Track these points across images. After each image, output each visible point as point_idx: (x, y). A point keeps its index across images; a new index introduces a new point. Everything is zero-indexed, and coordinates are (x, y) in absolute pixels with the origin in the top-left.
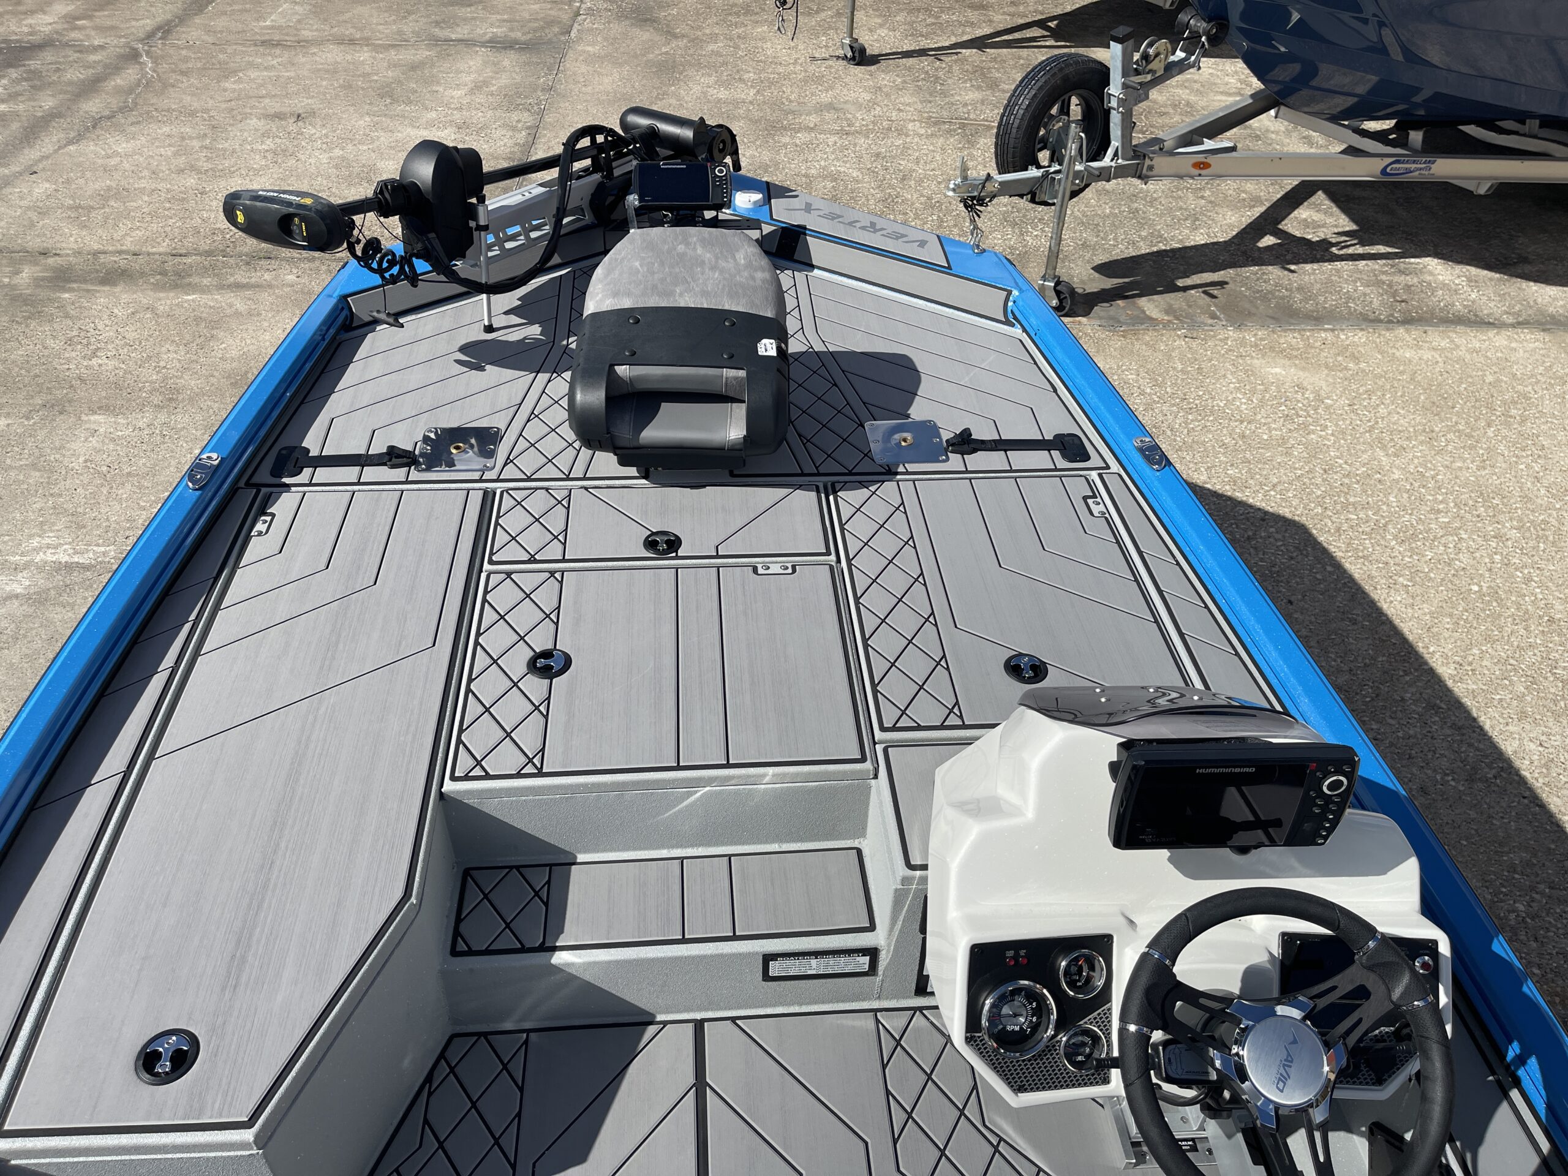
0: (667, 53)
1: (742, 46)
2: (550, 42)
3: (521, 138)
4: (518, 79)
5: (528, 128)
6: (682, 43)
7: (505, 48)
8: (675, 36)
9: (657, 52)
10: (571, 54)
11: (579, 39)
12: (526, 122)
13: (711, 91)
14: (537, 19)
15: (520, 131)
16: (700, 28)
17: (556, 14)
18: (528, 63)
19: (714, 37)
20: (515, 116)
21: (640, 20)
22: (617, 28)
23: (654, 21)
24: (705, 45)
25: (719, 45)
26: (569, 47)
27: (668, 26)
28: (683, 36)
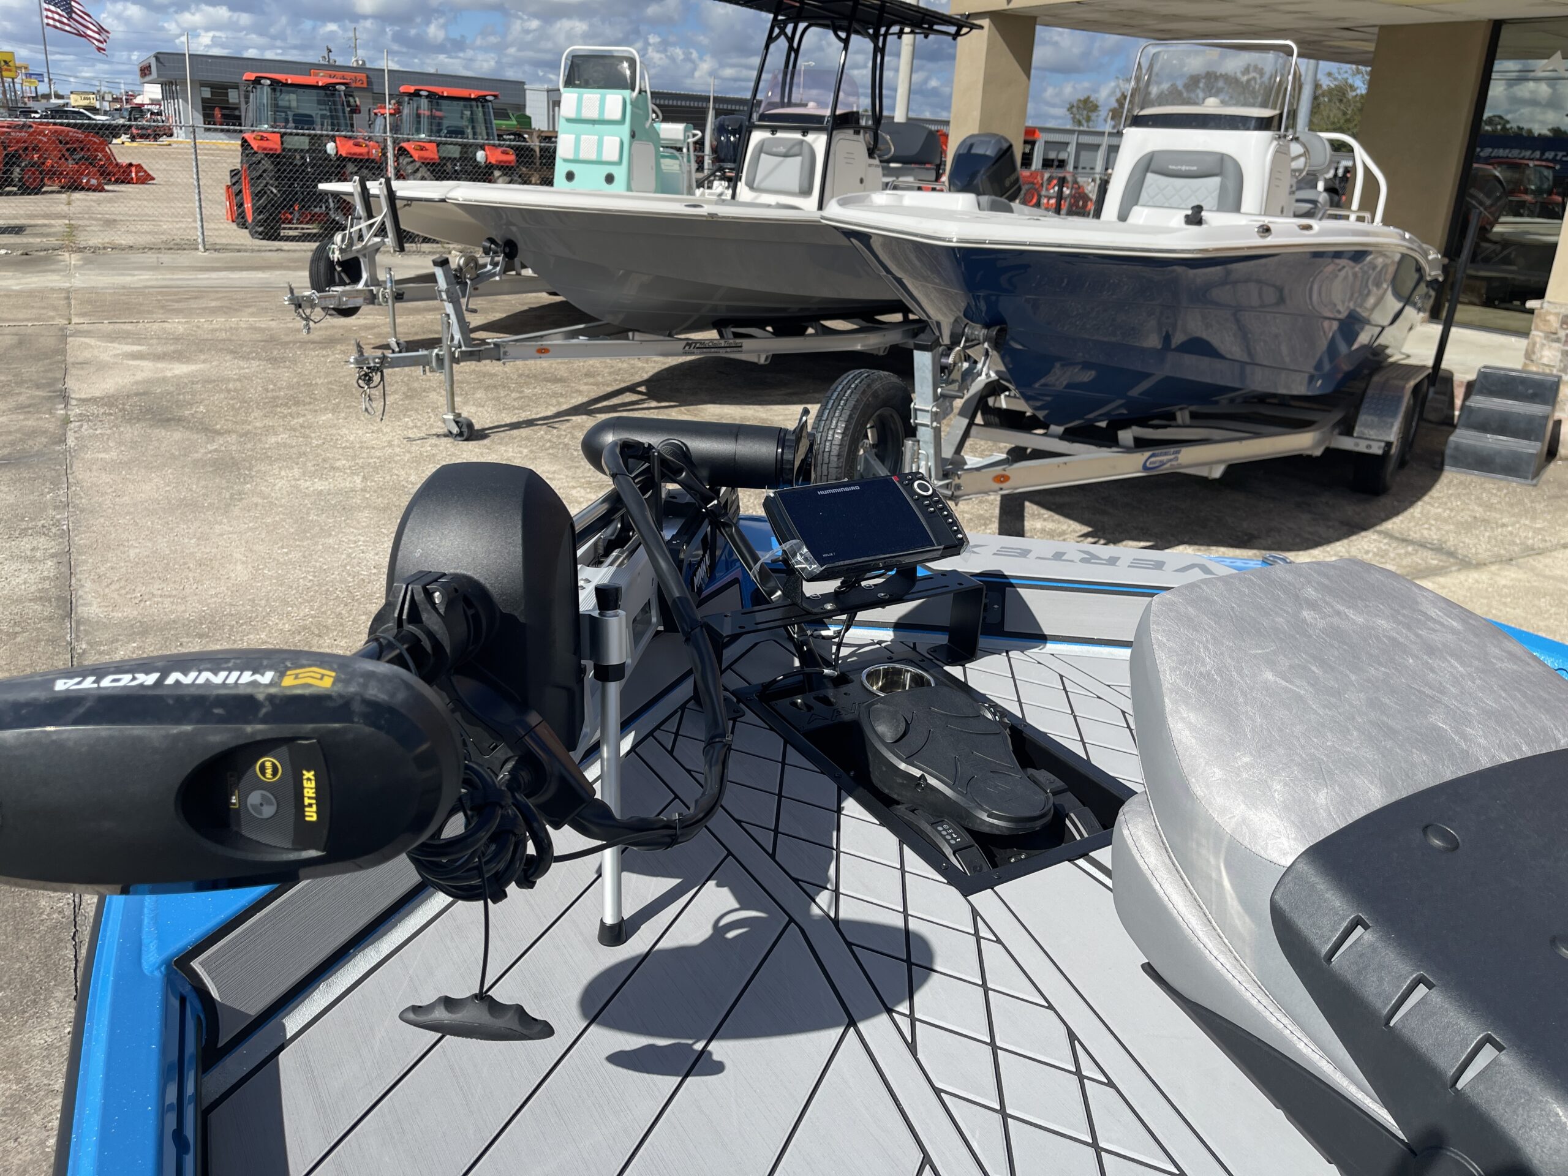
0: (216, 450)
1: (313, 435)
2: (39, 454)
3: (49, 567)
4: (11, 499)
5: (53, 556)
6: (232, 438)
8: (218, 433)
9: (203, 451)
10: (77, 466)
11: (83, 447)
12: (46, 549)
13: (304, 484)
14: (10, 432)
15: (42, 561)
16: (244, 422)
17: (34, 424)
18: (19, 480)
19: (269, 430)
20: (26, 544)
21: (159, 421)
22: (131, 432)
23: (179, 420)
24: (264, 438)
25: (283, 437)
26: (72, 457)
27: (201, 423)
28: (228, 432)
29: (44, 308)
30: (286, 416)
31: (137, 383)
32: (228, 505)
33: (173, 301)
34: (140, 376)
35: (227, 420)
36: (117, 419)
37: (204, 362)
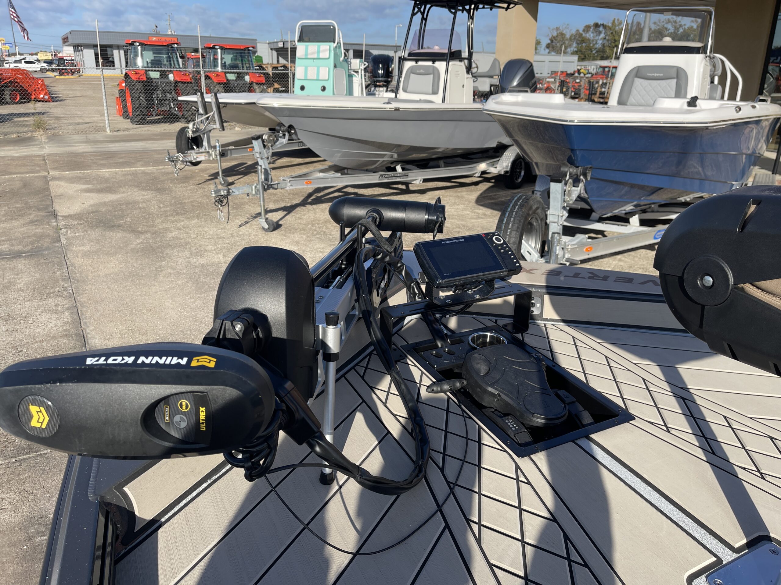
0: (141, 243)
1: (191, 232)
2: (47, 248)
3: (67, 316)
4: (38, 276)
5: (68, 309)
6: (149, 235)
7: (15, 258)
8: (141, 233)
9: (134, 243)
10: (70, 255)
11: (71, 244)
12: (63, 305)
13: (193, 260)
14: (29, 236)
15: (63, 312)
16: (153, 226)
17: (42, 231)
18: (40, 264)
19: (167, 230)
20: (51, 302)
21: (108, 227)
22: (95, 234)
23: (118, 226)
24: (165, 234)
25: (174, 234)
26: (66, 249)
27: (130, 227)
28: (146, 232)
29: (33, 166)
30: (173, 222)
31: (91, 206)
32: (156, 275)
33: (99, 159)
34: (92, 202)
35: (144, 225)
36: (85, 226)
37: (123, 192)
